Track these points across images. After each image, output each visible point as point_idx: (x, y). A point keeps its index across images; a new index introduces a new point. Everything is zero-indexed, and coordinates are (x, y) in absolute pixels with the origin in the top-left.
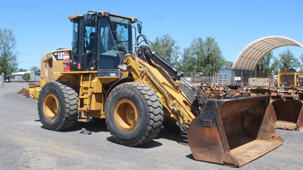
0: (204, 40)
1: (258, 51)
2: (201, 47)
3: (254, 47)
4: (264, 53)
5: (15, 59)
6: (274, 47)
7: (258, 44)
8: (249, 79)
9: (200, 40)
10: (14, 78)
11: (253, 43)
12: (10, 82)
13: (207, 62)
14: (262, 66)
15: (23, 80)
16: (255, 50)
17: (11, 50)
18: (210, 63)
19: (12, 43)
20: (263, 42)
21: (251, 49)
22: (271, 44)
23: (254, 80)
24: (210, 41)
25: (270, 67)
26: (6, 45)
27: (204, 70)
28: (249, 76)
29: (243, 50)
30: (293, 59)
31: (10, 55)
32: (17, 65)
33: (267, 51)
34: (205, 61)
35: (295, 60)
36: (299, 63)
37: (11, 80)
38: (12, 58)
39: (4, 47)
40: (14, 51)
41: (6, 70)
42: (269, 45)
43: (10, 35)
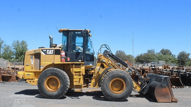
0: (20, 42)
2: (18, 45)
9: (18, 41)
24: (23, 43)
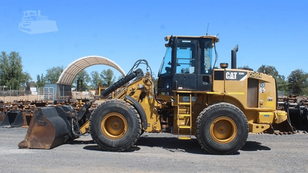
1: (77, 68)
3: (76, 64)
4: (80, 70)
6: (89, 65)
7: (80, 62)
13: (11, 75)
14: (82, 81)
18: (14, 77)
20: (83, 60)
22: (88, 62)
23: (77, 94)
27: (8, 83)
30: (86, 75)
34: (9, 74)
35: (88, 76)
36: (90, 79)
42: (86, 63)
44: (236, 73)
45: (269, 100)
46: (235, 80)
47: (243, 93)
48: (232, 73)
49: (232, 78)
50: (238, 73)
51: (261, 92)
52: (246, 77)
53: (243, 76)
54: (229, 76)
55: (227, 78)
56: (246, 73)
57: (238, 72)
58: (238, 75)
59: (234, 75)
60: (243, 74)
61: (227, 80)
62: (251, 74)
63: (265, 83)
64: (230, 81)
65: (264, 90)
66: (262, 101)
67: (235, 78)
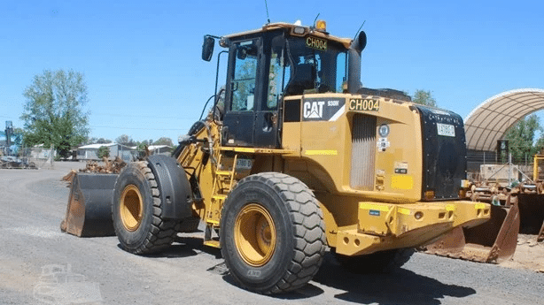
1: (501, 116)
3: (492, 108)
4: (513, 120)
5: (84, 122)
6: (531, 109)
7: (499, 104)
8: (482, 166)
10: (84, 154)
11: (489, 100)
12: (77, 160)
14: (507, 143)
15: (96, 158)
16: (494, 114)
17: (78, 107)
19: (80, 95)
20: (507, 100)
21: (487, 112)
22: (525, 103)
23: (490, 168)
25: (534, 145)
26: (71, 98)
28: (481, 161)
29: (471, 114)
31: (77, 116)
32: (87, 132)
33: (518, 116)
37: (78, 157)
38: (81, 120)
39: (68, 102)
40: (83, 109)
41: (69, 141)
42: (520, 105)
43: (78, 82)
44: (321, 104)
45: (399, 171)
46: (320, 119)
47: (334, 152)
48: (315, 104)
49: (314, 115)
50: (326, 103)
51: (380, 149)
52: (342, 111)
53: (336, 109)
54: (309, 110)
55: (306, 116)
56: (342, 102)
57: (325, 100)
58: (326, 108)
59: (318, 106)
60: (336, 103)
61: (305, 120)
62: (353, 104)
63: (390, 125)
64: (312, 122)
65: (388, 144)
66: (381, 173)
67: (321, 115)
